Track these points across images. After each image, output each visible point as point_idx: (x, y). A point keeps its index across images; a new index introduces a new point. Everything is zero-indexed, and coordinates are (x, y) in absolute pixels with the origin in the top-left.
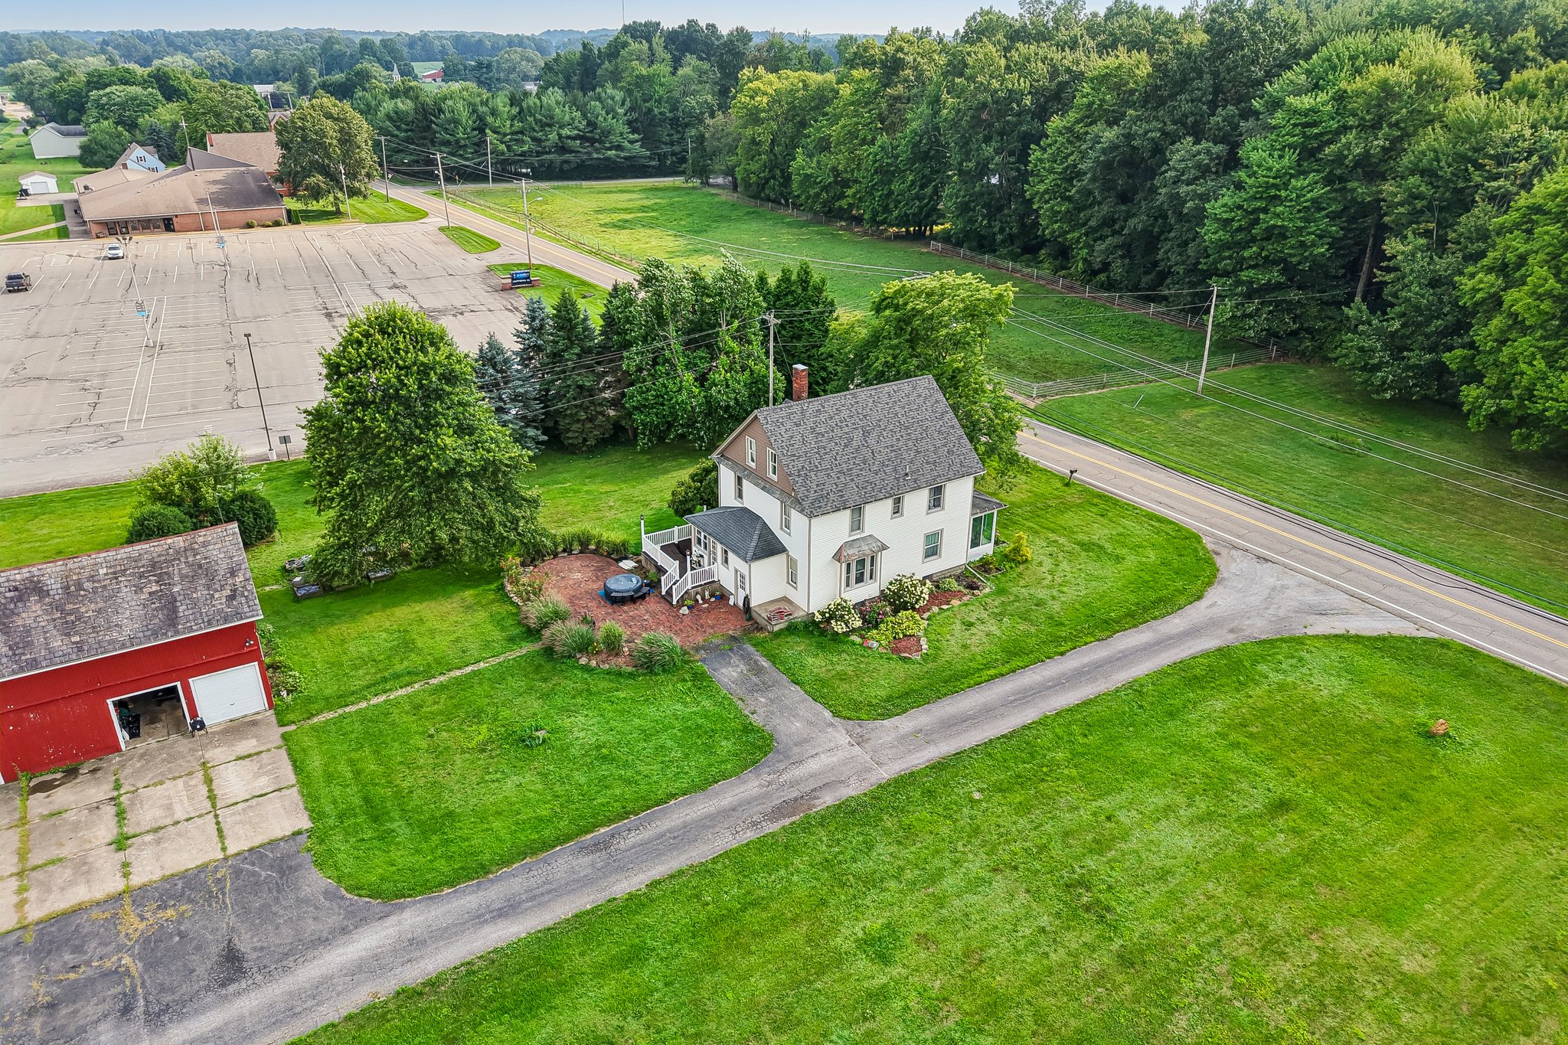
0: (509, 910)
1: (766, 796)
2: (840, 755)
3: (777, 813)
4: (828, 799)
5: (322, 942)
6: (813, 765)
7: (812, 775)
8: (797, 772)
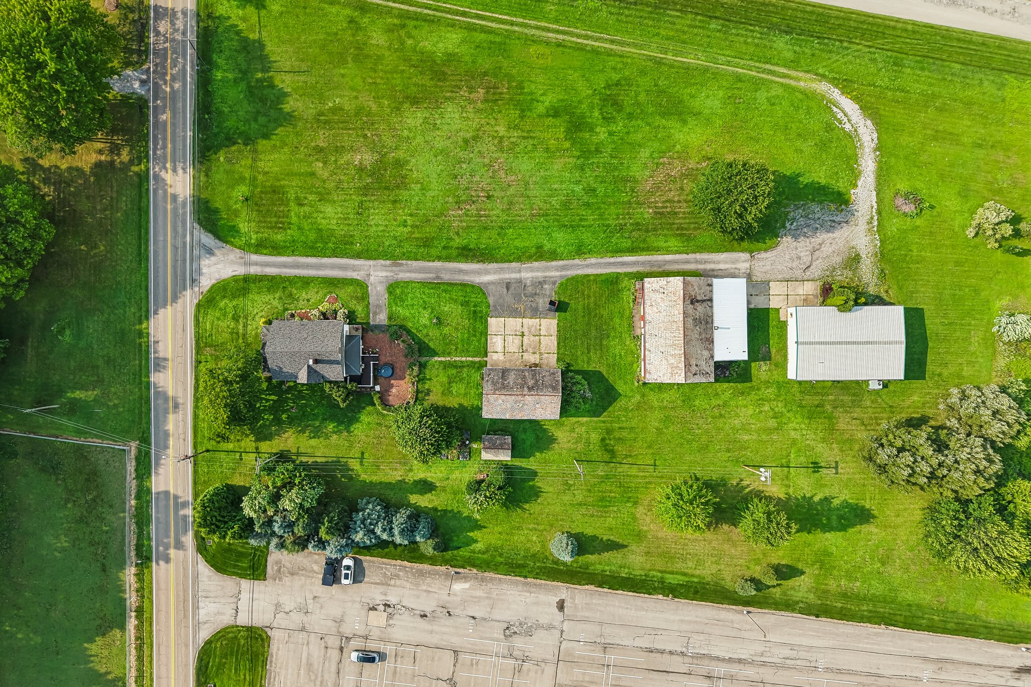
0: (461, 271)
1: (400, 271)
2: (376, 273)
3: (401, 265)
4: (388, 262)
5: (493, 283)
6: (384, 274)
7: (386, 271)
8: (389, 274)
